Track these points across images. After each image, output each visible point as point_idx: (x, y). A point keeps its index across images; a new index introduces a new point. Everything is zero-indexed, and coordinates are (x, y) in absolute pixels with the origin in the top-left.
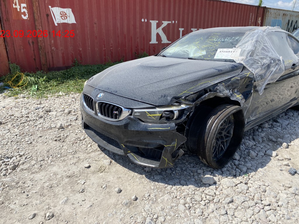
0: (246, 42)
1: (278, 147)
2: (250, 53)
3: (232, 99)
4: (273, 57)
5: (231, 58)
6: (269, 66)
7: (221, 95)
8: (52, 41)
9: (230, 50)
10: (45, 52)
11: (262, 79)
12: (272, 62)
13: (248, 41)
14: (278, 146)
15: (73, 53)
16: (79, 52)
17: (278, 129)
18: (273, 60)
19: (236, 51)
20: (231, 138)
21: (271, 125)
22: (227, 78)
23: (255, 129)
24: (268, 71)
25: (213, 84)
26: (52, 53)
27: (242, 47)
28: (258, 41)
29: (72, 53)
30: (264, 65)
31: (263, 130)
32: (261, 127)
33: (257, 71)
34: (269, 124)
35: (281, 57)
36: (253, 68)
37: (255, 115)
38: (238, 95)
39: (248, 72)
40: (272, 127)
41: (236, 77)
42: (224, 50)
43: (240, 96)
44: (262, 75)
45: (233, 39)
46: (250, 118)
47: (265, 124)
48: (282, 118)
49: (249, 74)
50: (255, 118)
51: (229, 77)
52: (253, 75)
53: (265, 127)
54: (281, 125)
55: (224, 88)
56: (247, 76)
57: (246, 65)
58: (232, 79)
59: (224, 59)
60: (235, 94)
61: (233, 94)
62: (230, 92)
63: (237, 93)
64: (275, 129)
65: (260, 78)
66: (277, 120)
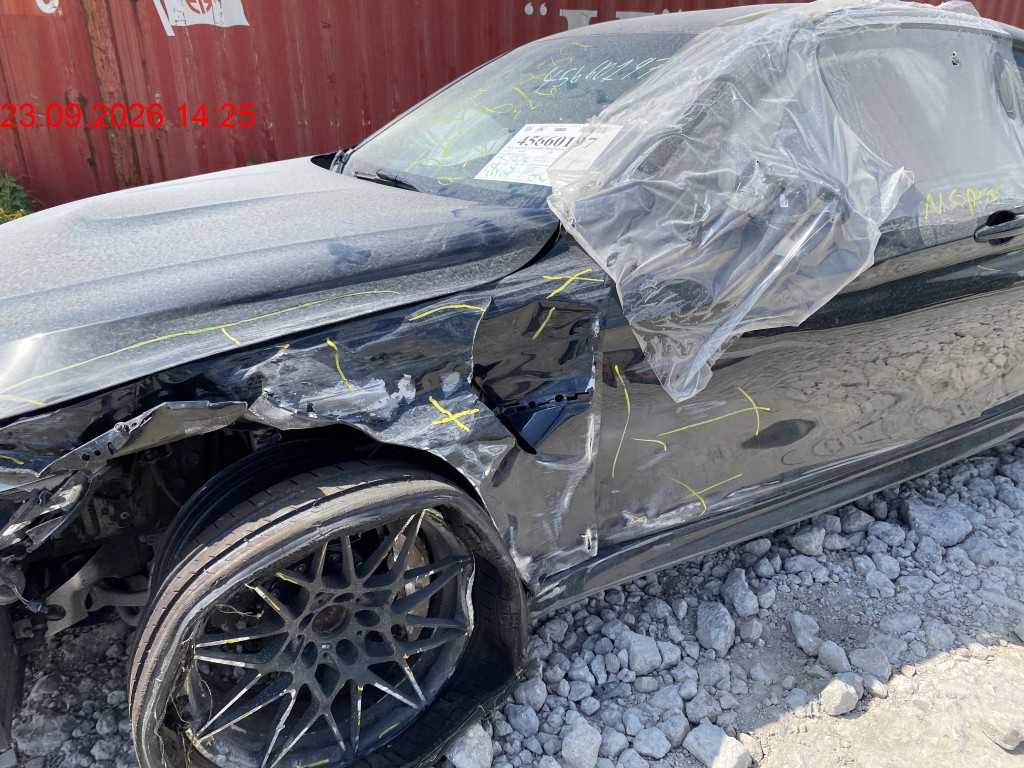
0: (670, 87)
1: (791, 700)
2: (651, 149)
3: (388, 437)
4: (792, 172)
5: (545, 176)
6: (751, 230)
7: (280, 415)
8: (157, 95)
9: (573, 130)
10: (129, 134)
11: (686, 309)
12: (783, 202)
13: (681, 81)
14: (799, 695)
15: (241, 139)
16: (263, 134)
17: (878, 567)
18: (789, 191)
19: (594, 135)
20: (471, 640)
21: (857, 538)
22: (369, 308)
23: (750, 553)
24: (746, 261)
25: (239, 344)
26: (158, 141)
27: (634, 115)
28: (732, 80)
29: (237, 142)
30: (722, 221)
31: (789, 564)
32: (790, 547)
33: (655, 261)
34: (853, 528)
35: (901, 171)
36: (628, 241)
37: (667, 507)
38: (453, 413)
39: (572, 268)
40: (861, 549)
41: (455, 298)
42: (541, 134)
43: (468, 417)
44: (698, 286)
45: (620, 73)
46: (626, 521)
47: (811, 531)
48: (956, 495)
49: (572, 279)
50: (679, 521)
51: (401, 298)
52: (601, 286)
53: (804, 551)
54: (916, 545)
55: (335, 367)
56: (557, 291)
57: (573, 226)
58: (416, 316)
59: (511, 185)
60: (435, 402)
61: (421, 400)
62: (397, 390)
63: (454, 394)
64: (862, 565)
65: (674, 299)
66: (908, 509)
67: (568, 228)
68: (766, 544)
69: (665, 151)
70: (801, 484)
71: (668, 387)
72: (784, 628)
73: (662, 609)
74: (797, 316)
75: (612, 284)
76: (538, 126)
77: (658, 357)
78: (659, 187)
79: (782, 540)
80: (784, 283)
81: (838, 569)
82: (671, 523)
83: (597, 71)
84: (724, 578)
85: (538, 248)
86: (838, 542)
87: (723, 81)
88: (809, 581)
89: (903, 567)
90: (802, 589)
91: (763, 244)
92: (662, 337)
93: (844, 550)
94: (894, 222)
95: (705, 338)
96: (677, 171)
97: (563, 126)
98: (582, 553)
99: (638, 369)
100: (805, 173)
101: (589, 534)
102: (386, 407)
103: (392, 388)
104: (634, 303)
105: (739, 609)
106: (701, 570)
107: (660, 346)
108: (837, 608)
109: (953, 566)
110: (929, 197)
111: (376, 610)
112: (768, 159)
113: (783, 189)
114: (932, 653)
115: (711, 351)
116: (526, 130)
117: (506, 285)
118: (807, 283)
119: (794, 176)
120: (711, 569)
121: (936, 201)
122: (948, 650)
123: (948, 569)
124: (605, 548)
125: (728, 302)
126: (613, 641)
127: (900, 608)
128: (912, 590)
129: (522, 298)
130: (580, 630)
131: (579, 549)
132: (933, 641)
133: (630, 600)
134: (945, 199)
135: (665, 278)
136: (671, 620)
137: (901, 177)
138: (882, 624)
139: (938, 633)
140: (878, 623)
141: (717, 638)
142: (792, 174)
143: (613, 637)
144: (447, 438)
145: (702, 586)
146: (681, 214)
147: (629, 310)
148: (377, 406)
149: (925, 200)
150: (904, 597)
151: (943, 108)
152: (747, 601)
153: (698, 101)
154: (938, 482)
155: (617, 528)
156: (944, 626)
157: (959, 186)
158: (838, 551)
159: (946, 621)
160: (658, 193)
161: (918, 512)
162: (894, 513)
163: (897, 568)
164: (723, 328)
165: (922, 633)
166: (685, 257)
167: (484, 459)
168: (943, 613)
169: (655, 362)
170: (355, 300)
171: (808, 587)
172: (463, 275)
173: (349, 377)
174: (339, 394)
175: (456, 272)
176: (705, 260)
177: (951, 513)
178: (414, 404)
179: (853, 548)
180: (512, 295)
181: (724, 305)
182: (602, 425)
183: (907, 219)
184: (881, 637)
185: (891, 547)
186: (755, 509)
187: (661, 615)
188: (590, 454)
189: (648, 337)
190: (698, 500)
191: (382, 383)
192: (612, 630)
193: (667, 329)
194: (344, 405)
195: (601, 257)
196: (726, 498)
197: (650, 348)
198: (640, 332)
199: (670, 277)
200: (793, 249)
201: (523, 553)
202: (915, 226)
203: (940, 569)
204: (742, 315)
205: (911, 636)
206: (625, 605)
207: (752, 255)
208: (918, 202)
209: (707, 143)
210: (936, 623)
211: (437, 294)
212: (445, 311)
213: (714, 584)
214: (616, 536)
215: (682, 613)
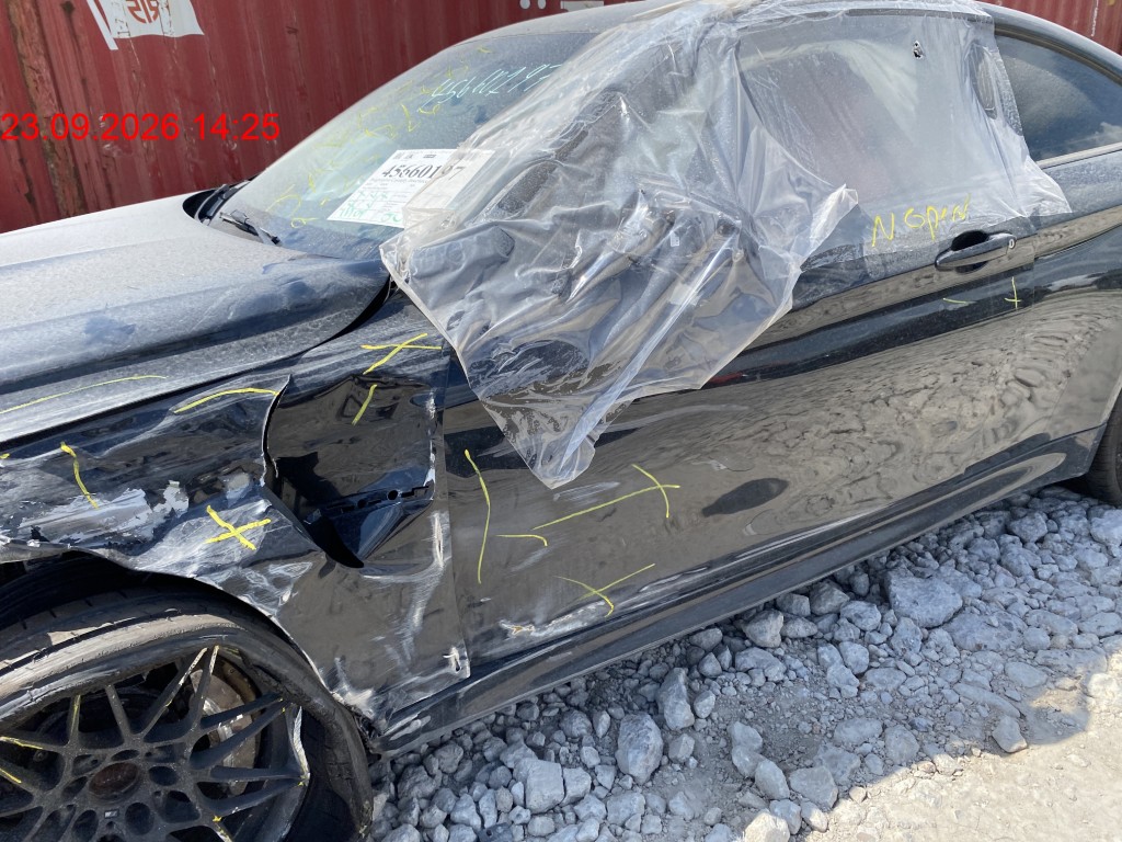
0: (553, 101)
3: (146, 563)
8: (101, 118)
10: (72, 164)
13: (567, 92)
15: (202, 163)
16: (226, 157)
17: (843, 660)
19: (461, 162)
20: (310, 791)
21: (826, 622)
26: (104, 170)
27: (509, 137)
28: (624, 89)
29: (197, 167)
30: (596, 266)
31: (739, 661)
32: (744, 637)
33: (512, 320)
34: (823, 609)
35: (842, 190)
36: (479, 296)
37: (561, 611)
38: (236, 526)
39: (401, 334)
40: (828, 636)
41: (240, 380)
42: (409, 163)
43: (255, 530)
44: (569, 347)
45: (509, 84)
46: (505, 633)
47: (766, 618)
48: (952, 562)
49: (400, 347)
50: (579, 625)
51: (167, 384)
52: (438, 355)
53: (758, 642)
54: (893, 628)
55: (72, 480)
56: (376, 365)
57: (407, 281)
58: (184, 406)
59: (363, 227)
60: (213, 514)
61: (195, 510)
62: (163, 501)
63: (240, 501)
64: (825, 657)
65: (537, 366)
66: (889, 583)
67: (401, 284)
68: (717, 634)
69: (534, 182)
70: (739, 568)
71: (538, 470)
72: (723, 743)
73: (579, 724)
74: (697, 377)
75: (451, 352)
76: (407, 152)
77: (523, 435)
78: (520, 229)
79: (735, 630)
80: (678, 338)
81: (797, 664)
82: (568, 628)
83: (486, 82)
84: (660, 681)
85: (358, 310)
86: (801, 628)
87: (612, 90)
88: (759, 681)
89: (873, 657)
90: (751, 691)
91: (648, 293)
92: (527, 412)
93: (811, 637)
94: (831, 253)
95: (585, 409)
96: (546, 206)
97: (433, 151)
98: (449, 676)
99: (497, 451)
100: (700, 203)
101: (454, 654)
102: (147, 524)
103: (154, 497)
104: (484, 373)
105: (670, 722)
106: (637, 670)
107: (525, 422)
108: (788, 714)
109: (932, 654)
110: (878, 220)
111: (171, 765)
112: (655, 187)
113: (672, 224)
114: (889, 768)
115: (591, 423)
116: (396, 158)
117: (311, 359)
118: (705, 339)
119: (683, 208)
120: (649, 668)
121: (887, 224)
122: (909, 765)
123: (926, 658)
124: (480, 666)
125: (609, 365)
126: (511, 770)
127: (861, 711)
128: (879, 687)
129: (331, 376)
130: (477, 756)
131: (443, 671)
132: (893, 753)
133: (546, 714)
134: (899, 222)
135: (525, 340)
136: (587, 739)
137: (840, 198)
138: (836, 733)
139: (900, 741)
140: (832, 732)
141: (634, 762)
142: (683, 204)
143: (511, 765)
144: (223, 561)
145: (635, 691)
146: (548, 262)
147: (478, 382)
148: (133, 523)
149: (872, 223)
150: (868, 696)
151: (912, 108)
152: (678, 712)
153: (578, 118)
154: (936, 545)
155: (496, 641)
156: (908, 734)
157: (917, 204)
158: (803, 639)
159: (913, 726)
160: (519, 235)
161: (903, 588)
162: (875, 588)
163: (865, 660)
164: (606, 396)
165: (881, 743)
166: (552, 313)
167: (280, 582)
168: (912, 715)
169: (519, 443)
170: (107, 389)
171: (759, 688)
172: (255, 350)
173: (91, 490)
174: (76, 513)
175: (246, 346)
176: (578, 314)
177: (939, 587)
178: (186, 517)
179: (821, 635)
180: (318, 371)
181: (605, 368)
182: (452, 524)
183: (848, 248)
184: (832, 750)
185: (863, 631)
186: (679, 602)
187: (576, 733)
188: (440, 559)
189: (506, 413)
190: (601, 599)
191: (141, 493)
192: (511, 757)
193: (531, 401)
194: (84, 526)
195: (440, 319)
196: (638, 593)
197: (512, 426)
198: (493, 408)
199: (533, 337)
200: (686, 296)
201: (358, 686)
202: (858, 256)
203: (915, 659)
204: (628, 379)
205: (868, 747)
206: (538, 722)
207: (634, 307)
208: (863, 227)
209: (585, 170)
210: (899, 730)
211: (214, 377)
212: (223, 397)
213: (648, 688)
214: (496, 650)
215: (601, 730)
